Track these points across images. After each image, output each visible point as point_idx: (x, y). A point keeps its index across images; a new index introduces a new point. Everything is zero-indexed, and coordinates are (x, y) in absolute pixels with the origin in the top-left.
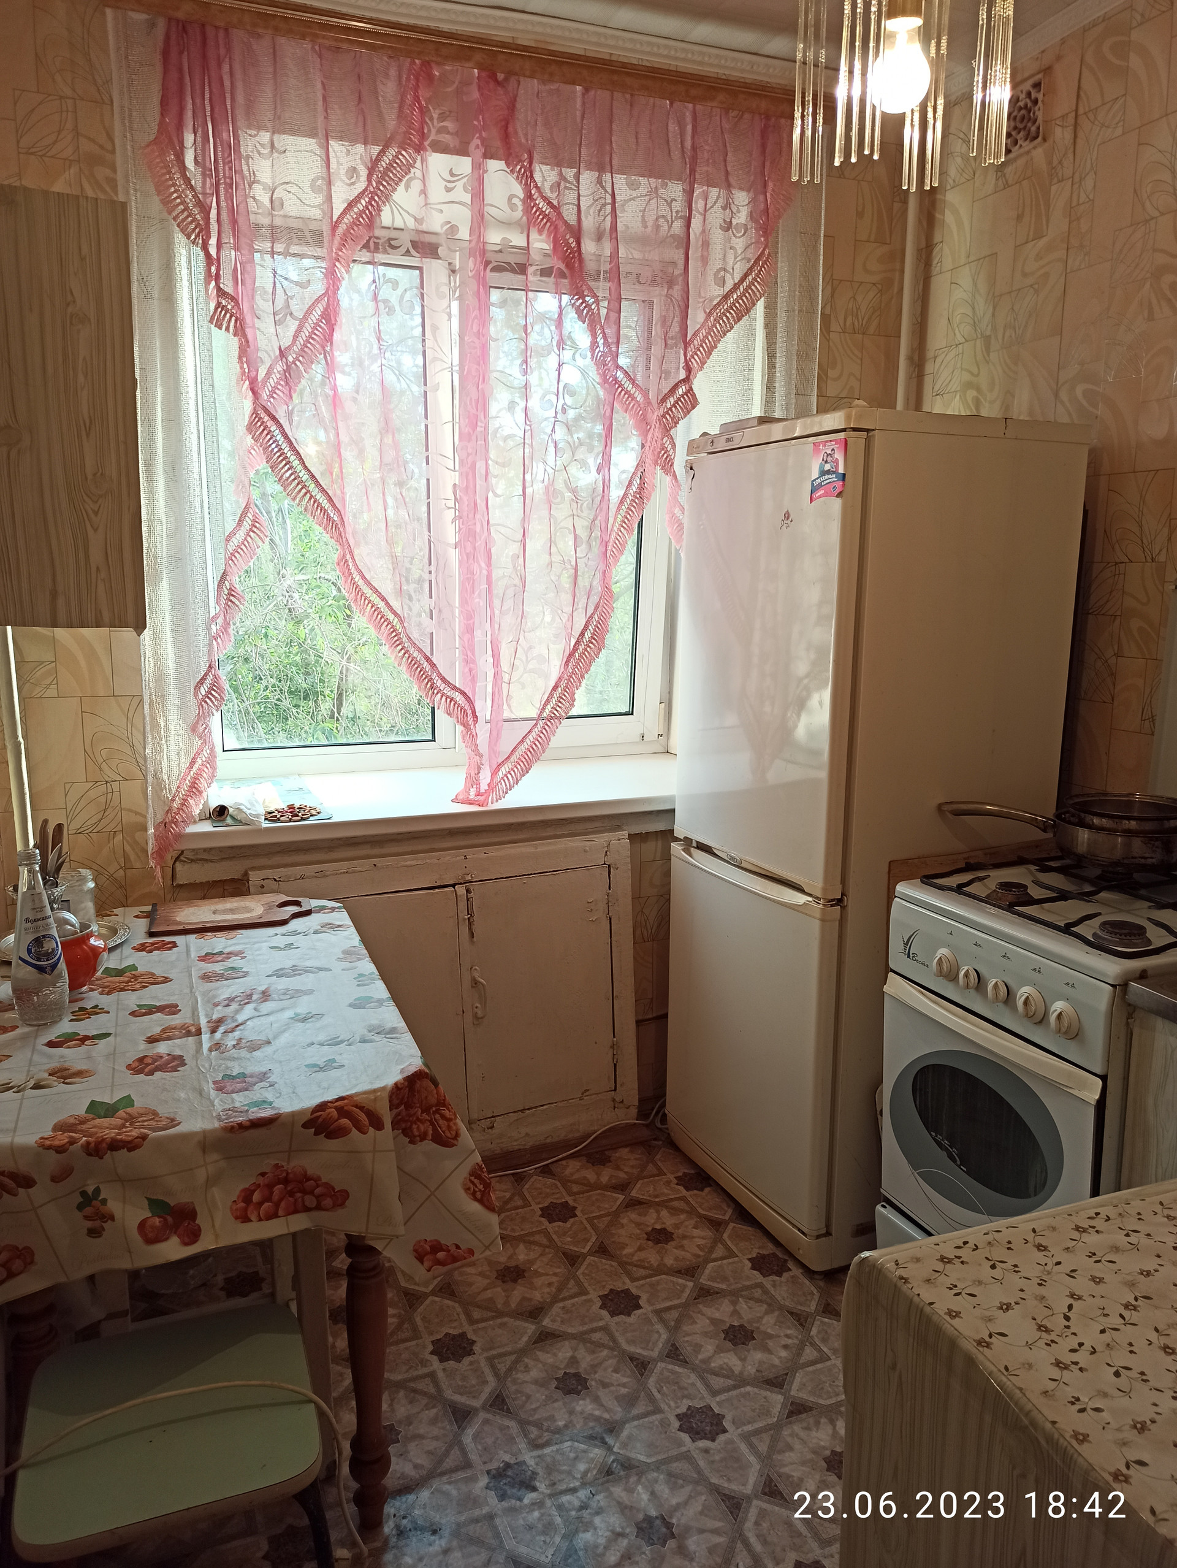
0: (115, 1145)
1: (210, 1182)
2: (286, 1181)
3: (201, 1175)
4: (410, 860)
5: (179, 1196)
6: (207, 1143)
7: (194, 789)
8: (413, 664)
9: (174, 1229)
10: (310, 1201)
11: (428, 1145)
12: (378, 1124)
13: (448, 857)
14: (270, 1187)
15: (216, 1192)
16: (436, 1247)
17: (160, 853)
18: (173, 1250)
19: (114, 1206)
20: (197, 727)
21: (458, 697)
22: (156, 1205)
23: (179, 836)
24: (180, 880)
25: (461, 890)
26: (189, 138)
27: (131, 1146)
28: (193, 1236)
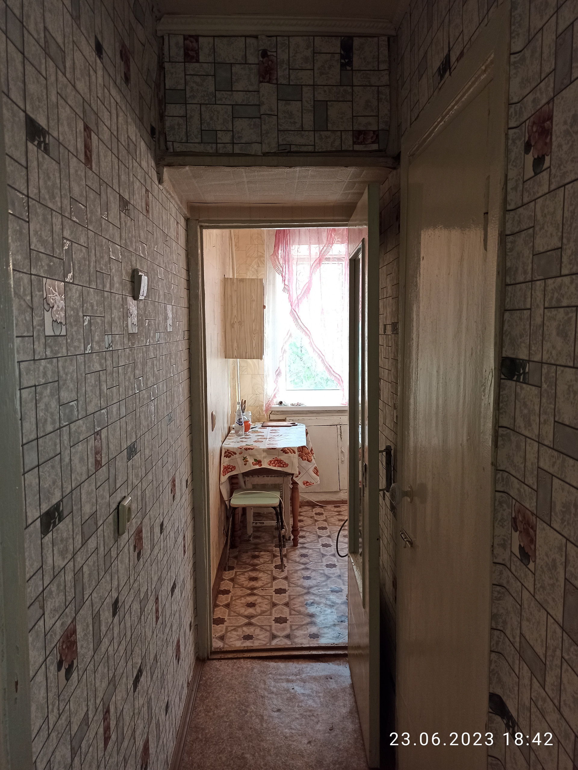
0: (249, 449)
1: (264, 457)
2: (278, 461)
3: (263, 456)
4: (326, 418)
5: (259, 458)
6: (265, 451)
7: (275, 396)
8: (327, 367)
9: (258, 464)
10: (282, 465)
11: (306, 461)
12: (295, 453)
13: (335, 418)
14: (275, 461)
15: (265, 459)
16: (307, 482)
17: (267, 410)
18: (257, 467)
19: (248, 459)
20: (276, 382)
21: (338, 377)
22: (255, 460)
23: (271, 407)
24: (271, 419)
25: (339, 426)
26: (280, 251)
27: (252, 449)
28: (261, 465)
